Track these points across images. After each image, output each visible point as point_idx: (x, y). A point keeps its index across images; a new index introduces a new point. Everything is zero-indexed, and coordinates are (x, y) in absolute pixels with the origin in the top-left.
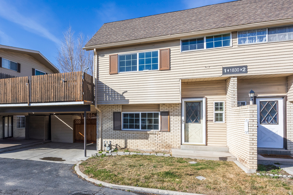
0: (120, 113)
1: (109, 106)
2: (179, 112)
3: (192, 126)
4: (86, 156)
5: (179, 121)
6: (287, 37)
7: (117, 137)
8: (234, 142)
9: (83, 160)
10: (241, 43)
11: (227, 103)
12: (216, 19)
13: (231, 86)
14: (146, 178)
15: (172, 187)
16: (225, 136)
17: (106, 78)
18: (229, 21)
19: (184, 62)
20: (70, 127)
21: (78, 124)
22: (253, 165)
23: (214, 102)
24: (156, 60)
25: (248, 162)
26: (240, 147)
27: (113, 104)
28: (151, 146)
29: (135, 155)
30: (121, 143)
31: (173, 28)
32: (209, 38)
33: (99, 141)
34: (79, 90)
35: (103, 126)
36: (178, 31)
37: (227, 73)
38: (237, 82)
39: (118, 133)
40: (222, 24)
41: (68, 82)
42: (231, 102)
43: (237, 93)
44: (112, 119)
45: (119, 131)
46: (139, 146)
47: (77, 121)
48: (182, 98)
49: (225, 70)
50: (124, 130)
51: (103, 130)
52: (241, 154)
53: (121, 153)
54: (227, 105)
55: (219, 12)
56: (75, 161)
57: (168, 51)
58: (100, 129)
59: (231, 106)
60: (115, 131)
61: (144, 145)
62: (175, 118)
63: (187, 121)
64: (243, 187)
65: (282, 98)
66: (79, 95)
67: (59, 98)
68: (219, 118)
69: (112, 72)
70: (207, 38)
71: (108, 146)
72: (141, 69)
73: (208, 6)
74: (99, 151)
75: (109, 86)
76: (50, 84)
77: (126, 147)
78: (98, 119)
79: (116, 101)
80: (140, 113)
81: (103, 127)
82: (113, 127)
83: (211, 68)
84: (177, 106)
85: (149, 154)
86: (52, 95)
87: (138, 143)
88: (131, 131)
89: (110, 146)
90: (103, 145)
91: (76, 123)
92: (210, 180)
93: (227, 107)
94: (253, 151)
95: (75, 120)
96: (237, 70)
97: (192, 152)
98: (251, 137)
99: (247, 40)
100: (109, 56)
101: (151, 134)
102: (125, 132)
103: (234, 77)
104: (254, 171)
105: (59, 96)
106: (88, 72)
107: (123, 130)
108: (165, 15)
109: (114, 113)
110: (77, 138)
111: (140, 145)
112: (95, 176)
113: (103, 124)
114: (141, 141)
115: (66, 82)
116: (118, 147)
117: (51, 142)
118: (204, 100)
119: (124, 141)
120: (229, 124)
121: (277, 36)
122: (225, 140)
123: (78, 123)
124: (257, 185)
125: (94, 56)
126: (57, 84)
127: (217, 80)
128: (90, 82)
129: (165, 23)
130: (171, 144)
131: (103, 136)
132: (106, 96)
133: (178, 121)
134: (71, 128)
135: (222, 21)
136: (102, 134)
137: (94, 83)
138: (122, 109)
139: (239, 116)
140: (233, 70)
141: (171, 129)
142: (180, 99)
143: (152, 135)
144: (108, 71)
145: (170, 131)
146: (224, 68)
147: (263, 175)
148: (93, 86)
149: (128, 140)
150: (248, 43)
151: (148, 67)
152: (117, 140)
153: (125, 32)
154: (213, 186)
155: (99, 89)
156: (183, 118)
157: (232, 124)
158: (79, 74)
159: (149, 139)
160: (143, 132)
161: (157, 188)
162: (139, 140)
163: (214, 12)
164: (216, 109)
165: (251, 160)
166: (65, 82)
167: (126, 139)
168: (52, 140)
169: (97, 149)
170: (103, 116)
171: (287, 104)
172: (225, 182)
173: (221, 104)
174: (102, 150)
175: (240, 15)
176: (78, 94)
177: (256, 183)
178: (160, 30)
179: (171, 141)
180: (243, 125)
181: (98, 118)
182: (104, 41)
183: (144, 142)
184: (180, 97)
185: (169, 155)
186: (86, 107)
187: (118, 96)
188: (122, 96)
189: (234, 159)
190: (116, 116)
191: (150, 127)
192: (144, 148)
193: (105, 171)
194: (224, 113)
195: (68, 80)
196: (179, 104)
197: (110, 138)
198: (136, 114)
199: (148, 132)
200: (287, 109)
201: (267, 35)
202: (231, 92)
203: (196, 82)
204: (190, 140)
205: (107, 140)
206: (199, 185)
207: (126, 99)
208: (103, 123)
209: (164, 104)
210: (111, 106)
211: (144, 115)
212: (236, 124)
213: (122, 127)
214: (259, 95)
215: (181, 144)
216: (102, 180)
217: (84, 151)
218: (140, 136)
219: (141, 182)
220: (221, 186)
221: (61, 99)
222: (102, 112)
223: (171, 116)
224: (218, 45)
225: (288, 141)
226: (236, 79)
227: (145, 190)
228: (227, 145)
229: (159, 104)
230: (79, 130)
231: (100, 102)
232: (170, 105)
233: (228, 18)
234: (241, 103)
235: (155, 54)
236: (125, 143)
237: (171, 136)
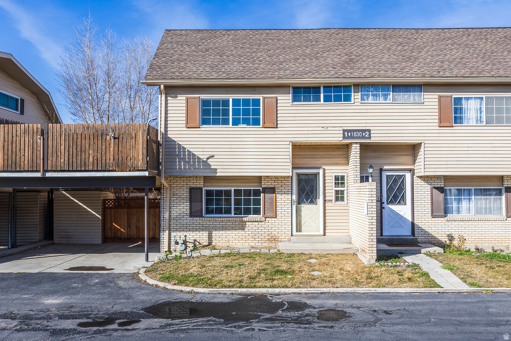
0: (201, 189)
1: (183, 177)
2: (289, 188)
3: (306, 208)
4: (147, 260)
5: (289, 202)
6: (411, 97)
7: (196, 228)
8: (356, 229)
10: (364, 100)
11: (350, 177)
13: (353, 155)
15: (284, 284)
16: (347, 221)
17: (180, 132)
18: (352, 68)
19: (296, 118)
22: (372, 254)
23: (334, 175)
24: (256, 112)
25: (368, 251)
26: (361, 234)
27: (191, 175)
28: (250, 239)
29: (229, 254)
30: (202, 237)
31: (282, 66)
32: (327, 88)
33: (164, 236)
34: (141, 153)
35: (172, 210)
36: (288, 72)
37: (348, 138)
38: (359, 150)
39: (197, 221)
40: (343, 71)
41: (121, 139)
42: (353, 176)
43: (359, 164)
44: (187, 199)
45: (198, 219)
46: (231, 241)
47: (109, 202)
48: (293, 168)
49: (346, 133)
50: (207, 217)
51: (172, 216)
52: (362, 243)
53: (207, 252)
54: (350, 179)
57: (274, 100)
58: (167, 215)
59: (353, 181)
60: (192, 219)
61: (239, 239)
62: (284, 197)
63: (300, 202)
64: (359, 277)
65: (409, 171)
66: (141, 161)
67: (104, 166)
68: (339, 196)
69: (189, 125)
70: (324, 87)
71: (182, 242)
72: (236, 122)
74: (166, 252)
75: (185, 146)
76: (87, 141)
77: (210, 244)
78: (163, 200)
79: (196, 171)
80: (233, 189)
81: (172, 212)
82: (189, 212)
83: (329, 129)
84: (286, 179)
85: (249, 251)
86: (91, 159)
87: (229, 237)
88: (218, 217)
89: (185, 242)
90: (173, 243)
91: (107, 206)
92: (326, 274)
93: (350, 181)
94: (372, 238)
95: (104, 200)
96: (359, 134)
97: (306, 245)
98: (370, 221)
99: (371, 97)
100: (184, 98)
101: (249, 221)
102: (208, 219)
103: (356, 143)
104: (373, 261)
105: (104, 161)
107: (205, 217)
109: (192, 190)
111: (232, 239)
112: (181, 283)
113: (171, 208)
114: (233, 232)
115: (118, 138)
116: (197, 243)
117: (54, 244)
118: (321, 171)
119: (207, 234)
120: (352, 206)
121: (402, 96)
122: (347, 228)
124: (373, 275)
125: (160, 96)
126: (101, 141)
127: (337, 145)
128: (155, 138)
130: (278, 235)
131: (172, 227)
132: (180, 162)
133: (287, 201)
134: (97, 215)
135: (343, 67)
136: (170, 224)
137: (159, 140)
138: (204, 182)
139: (361, 195)
140: (355, 134)
141: (277, 213)
142: (290, 171)
143: (251, 223)
144: (184, 122)
145: (276, 216)
146: (344, 131)
147: (381, 265)
148: (158, 144)
149: (213, 232)
150: (372, 101)
151: (246, 122)
152: (196, 232)
154: (328, 279)
155: (167, 150)
156: (294, 197)
157: (355, 205)
158: (142, 128)
159: (246, 230)
160: (237, 219)
162: (231, 232)
163: (335, 46)
164: (337, 184)
165: (370, 249)
166: (115, 138)
167: (210, 230)
168: (56, 240)
169: (162, 250)
170: (172, 194)
171: (414, 179)
173: (343, 178)
174: (170, 251)
175: (364, 58)
176: (139, 160)
177: (373, 273)
178: (262, 66)
179: (278, 231)
180: (362, 206)
181: (163, 198)
182: (177, 74)
183: (239, 235)
184: (290, 167)
185: (276, 250)
187: (199, 162)
188: (205, 163)
189: (355, 250)
190: (194, 193)
191: (247, 212)
192: (239, 244)
193: (192, 275)
194: (346, 190)
195: (121, 136)
196: (288, 177)
197: (183, 231)
198: (225, 191)
199: (245, 218)
200: (415, 186)
201: (391, 93)
202: (353, 162)
203: (312, 145)
204: (303, 228)
205: (178, 234)
206: (314, 279)
207: (212, 167)
208: (172, 205)
209: (268, 177)
210: (187, 177)
211: (238, 192)
212: (357, 205)
213: (203, 214)
214: (386, 167)
215: (292, 236)
218: (232, 226)
219: (246, 283)
220: (338, 278)
221: (108, 167)
222: (171, 188)
223: (278, 194)
224: (338, 99)
225: (415, 226)
226: (359, 145)
228: (350, 233)
229: (261, 177)
230: (113, 220)
231: (169, 171)
232: (277, 178)
233: (350, 62)
234: (364, 179)
235: (256, 102)
236: (209, 238)
237: (277, 224)
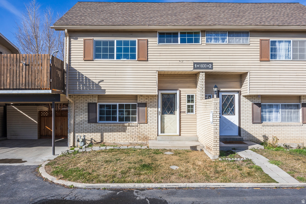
0: (96, 104)
1: (84, 96)
2: (156, 103)
3: (168, 117)
4: (54, 154)
5: (156, 113)
6: (241, 41)
7: (92, 130)
8: (202, 132)
9: (50, 159)
10: (208, 42)
11: (197, 96)
12: (188, 16)
13: (200, 80)
14: (123, 173)
15: (148, 179)
16: (195, 126)
17: (80, 64)
18: (199, 21)
19: (161, 55)
20: (33, 120)
21: (44, 117)
22: (216, 152)
23: (186, 95)
24: (133, 50)
25: (213, 149)
26: (207, 136)
27: (87, 94)
28: (129, 138)
29: (112, 149)
30: (96, 137)
31: (151, 19)
32: (183, 34)
33: (71, 136)
34: (45, 76)
35: (76, 118)
36: (155, 22)
37: (197, 68)
38: (204, 77)
39: (93, 126)
40: (194, 22)
41: (30, 66)
42: (200, 95)
43: (204, 87)
44: (86, 111)
45: (94, 124)
46: (116, 140)
47: (43, 113)
48: (159, 90)
49: (196, 65)
50: (100, 123)
51: (76, 123)
52: (208, 142)
53: (96, 148)
54: (197, 98)
55: (191, 10)
56: (40, 161)
57: (146, 41)
58: (72, 122)
59: (200, 98)
60: (90, 124)
61: (122, 138)
62: (152, 110)
63: (163, 113)
64: (208, 172)
65: (237, 93)
66: (46, 82)
67: (18, 85)
68: (190, 109)
69: (86, 59)
70: (181, 33)
71: (82, 141)
72: (119, 57)
73: (182, 3)
74: (71, 147)
75: (83, 74)
76: (5, 67)
77: (102, 141)
78: (70, 111)
79: (91, 91)
80: (118, 104)
81: (76, 120)
82: (87, 120)
83: (184, 62)
84: (154, 97)
85: (127, 148)
86: (8, 81)
87: (115, 137)
88: (107, 123)
89: (84, 141)
90: (76, 141)
91: (42, 115)
92: (182, 169)
93: (197, 99)
94: (216, 139)
95: (40, 112)
96: (205, 66)
97: (168, 142)
98: (215, 127)
99: (213, 40)
100: (83, 40)
101: (128, 126)
102: (101, 124)
103: (203, 72)
104: (217, 157)
105: (18, 82)
106: (58, 56)
107: (98, 123)
108: (144, 4)
109: (89, 104)
110: (43, 133)
111: (117, 138)
112: (66, 177)
113: (76, 117)
114: (118, 133)
115: (29, 65)
116: (93, 141)
117: (7, 139)
118: (178, 92)
119: (100, 135)
120: (198, 116)
121: (235, 40)
122: (195, 130)
123: (44, 115)
124: (219, 169)
125: (65, 38)
126: (15, 67)
127: (189, 74)
128: (60, 67)
129: (143, 13)
130: (148, 135)
131: (76, 130)
132: (79, 85)
133: (155, 113)
134: (35, 121)
135: (194, 20)
136: (74, 128)
137: (65, 68)
138: (98, 99)
139: (206, 108)
140: (202, 66)
141: (148, 120)
142: (157, 91)
143: (130, 127)
144: (83, 57)
145: (147, 122)
146: (194, 63)
147: (223, 160)
148: (63, 72)
149: (104, 133)
150: (214, 42)
151: (126, 57)
152: (93, 133)
153: (102, 15)
154: (184, 174)
155: (70, 76)
156: (160, 109)
157: (201, 115)
158: (46, 58)
159: (126, 132)
160: (120, 125)
161: (133, 182)
162: (116, 133)
163: (187, 10)
164: (189, 101)
165: (215, 148)
166: (26, 65)
167: (102, 132)
168: (9, 136)
169: (69, 145)
170: (76, 107)
171: (241, 98)
172: (194, 169)
173: (192, 96)
174: (74, 146)
175: (208, 16)
176: (44, 81)
177: (218, 167)
178: (138, 19)
179: (148, 132)
180: (209, 116)
181: (70, 110)
182: (78, 22)
183: (122, 135)
184: (157, 89)
185: (146, 147)
186: (56, 97)
187: (93, 85)
188: (98, 86)
189: (202, 147)
190: (91, 107)
191: (128, 119)
192: (122, 141)
193: (77, 170)
194: (195, 105)
195: (31, 63)
196: (155, 96)
197: (83, 132)
198: (113, 105)
199: (126, 124)
200: (241, 102)
201: (227, 37)
202: (200, 85)
203: (172, 75)
204: (165, 131)
205: (80, 135)
206: (173, 174)
207: (102, 88)
208: (76, 115)
209: (141, 95)
210: (86, 96)
211: (121, 106)
212: (203, 115)
213: (98, 120)
214: (222, 90)
215: (158, 136)
216: (74, 181)
217: (52, 148)
218: (117, 129)
219: (118, 178)
220: (191, 173)
221: (21, 86)
222: (75, 103)
223: (149, 107)
224: (190, 41)
225: (241, 129)
226: (204, 74)
227: (122, 186)
228: (197, 134)
229: (137, 96)
230: (46, 124)
231: (72, 91)
232: (148, 96)
233: (199, 17)
234: (208, 96)
235: (133, 43)
236: (101, 137)
237: (148, 128)
